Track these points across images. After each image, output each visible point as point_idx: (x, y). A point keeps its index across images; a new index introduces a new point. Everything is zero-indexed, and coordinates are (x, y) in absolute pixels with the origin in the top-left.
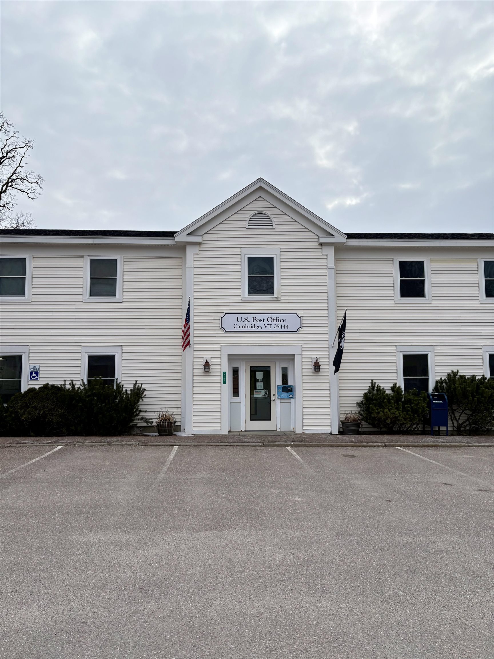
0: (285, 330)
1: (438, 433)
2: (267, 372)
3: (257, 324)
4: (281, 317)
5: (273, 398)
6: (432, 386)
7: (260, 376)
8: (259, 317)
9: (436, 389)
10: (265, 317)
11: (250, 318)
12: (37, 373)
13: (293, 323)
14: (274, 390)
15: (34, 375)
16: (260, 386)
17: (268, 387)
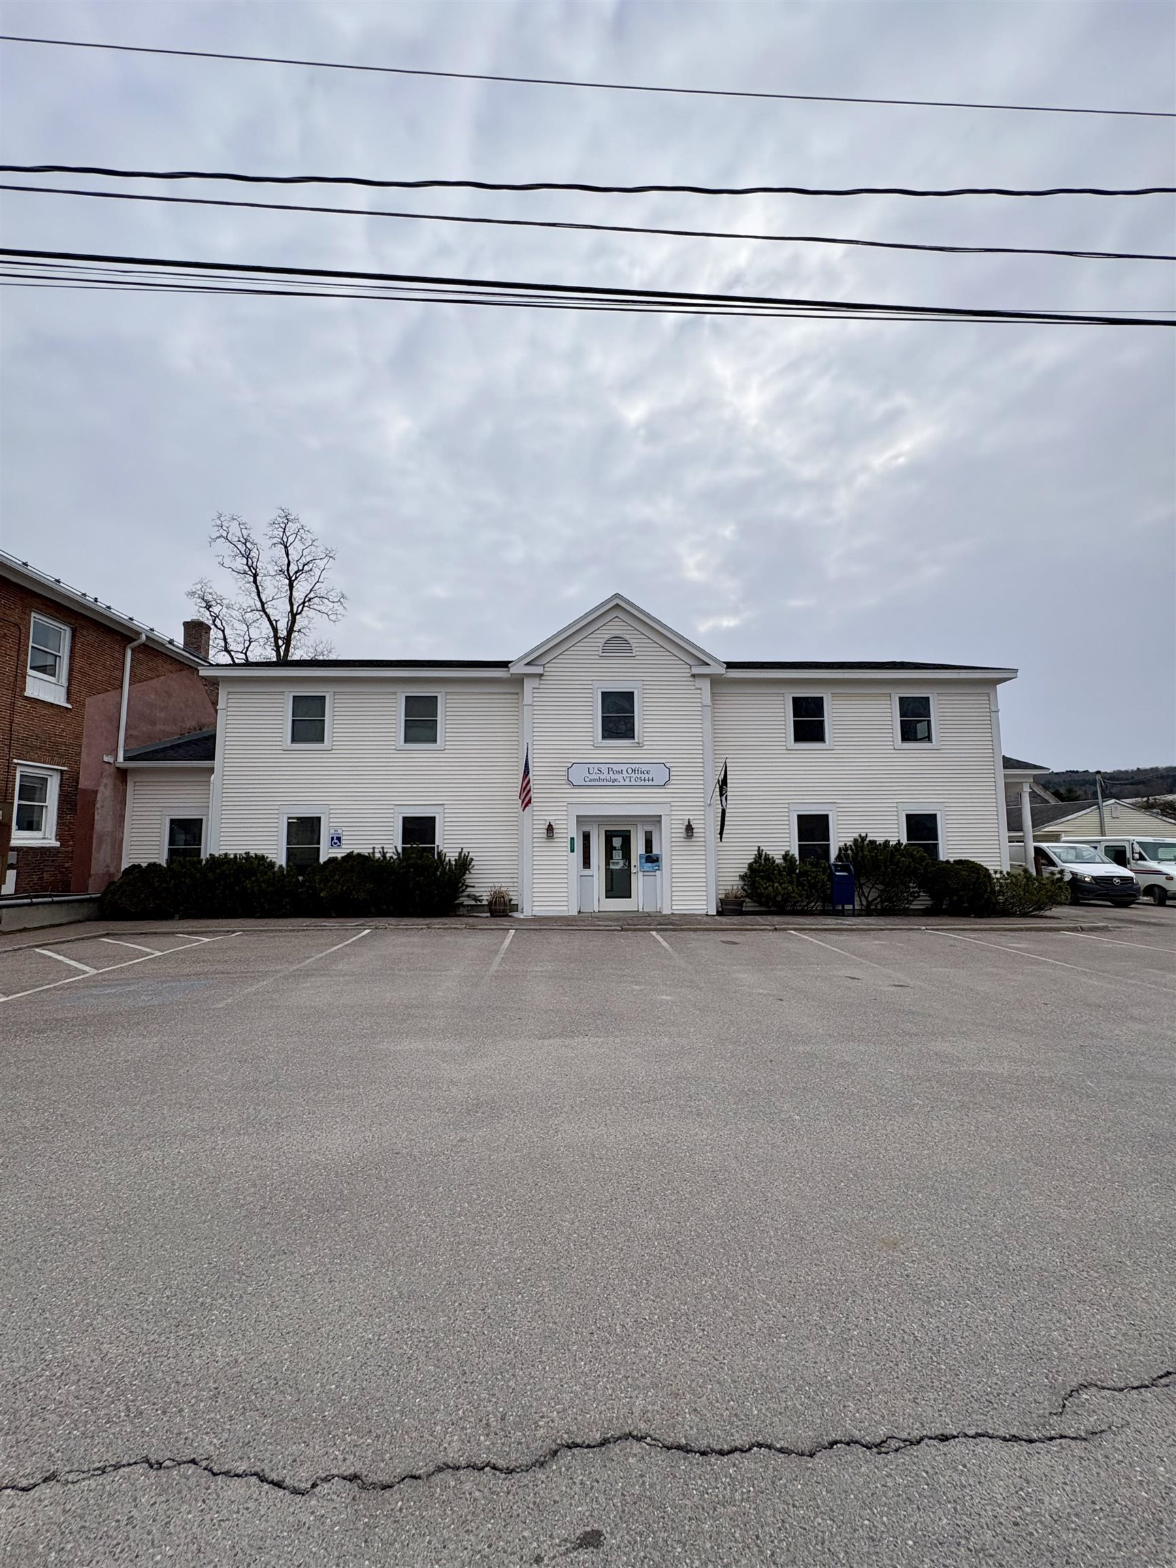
0: (648, 784)
1: (842, 913)
2: (626, 838)
3: (614, 777)
4: (644, 768)
5: (633, 870)
6: (834, 853)
7: (617, 842)
8: (615, 767)
9: (839, 857)
10: (624, 767)
11: (604, 769)
12: (339, 839)
13: (659, 775)
14: (635, 860)
15: (336, 841)
16: (618, 855)
17: (627, 855)
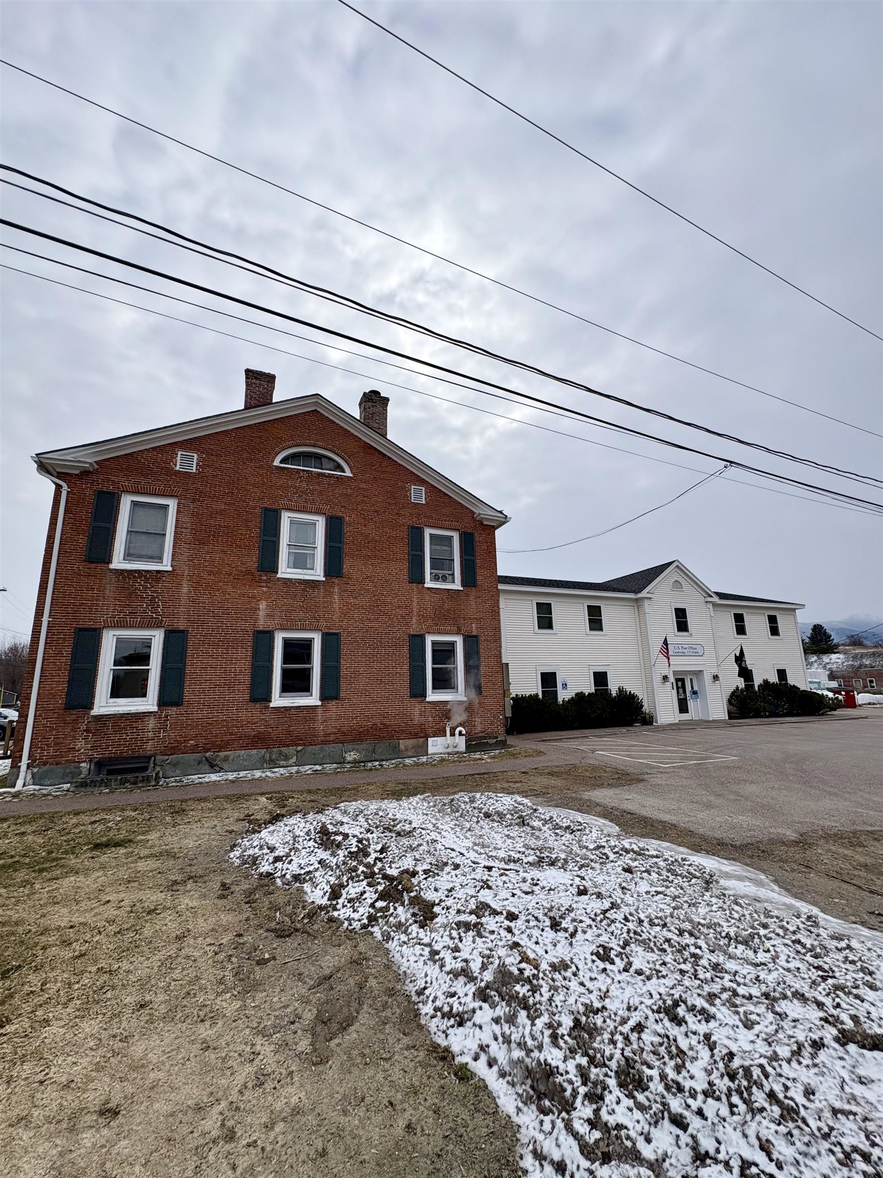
0: (696, 654)
1: (762, 717)
2: (683, 680)
3: (684, 651)
4: (694, 646)
5: (688, 698)
6: (756, 688)
7: (680, 684)
8: (684, 646)
9: (759, 689)
10: (687, 646)
11: (680, 646)
12: (566, 684)
13: (699, 650)
14: (688, 694)
15: (565, 686)
16: (681, 691)
17: (685, 692)
